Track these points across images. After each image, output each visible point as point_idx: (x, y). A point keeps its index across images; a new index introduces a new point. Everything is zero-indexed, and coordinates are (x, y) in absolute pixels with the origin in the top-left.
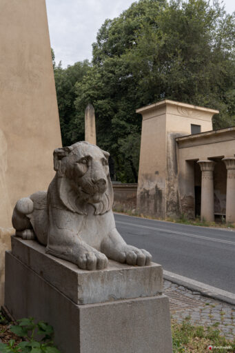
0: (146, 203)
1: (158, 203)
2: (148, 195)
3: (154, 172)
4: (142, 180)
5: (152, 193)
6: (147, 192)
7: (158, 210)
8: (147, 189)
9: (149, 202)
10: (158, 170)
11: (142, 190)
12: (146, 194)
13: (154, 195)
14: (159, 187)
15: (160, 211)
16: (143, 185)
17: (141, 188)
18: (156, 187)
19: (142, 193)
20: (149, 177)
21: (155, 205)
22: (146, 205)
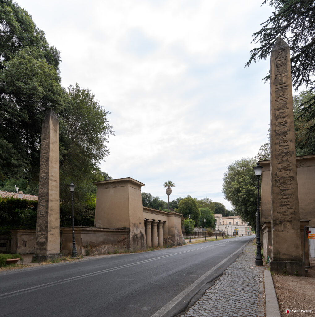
0: (136, 242)
1: (142, 242)
2: (137, 237)
3: (139, 223)
4: (133, 228)
5: (139, 235)
6: (136, 235)
7: (143, 246)
8: (136, 233)
9: (138, 242)
10: (140, 221)
11: (133, 234)
12: (136, 237)
13: (140, 237)
14: (142, 232)
15: (144, 246)
16: (133, 230)
17: (132, 233)
18: (141, 232)
19: (133, 236)
20: (136, 225)
21: (141, 243)
22: (136, 244)
